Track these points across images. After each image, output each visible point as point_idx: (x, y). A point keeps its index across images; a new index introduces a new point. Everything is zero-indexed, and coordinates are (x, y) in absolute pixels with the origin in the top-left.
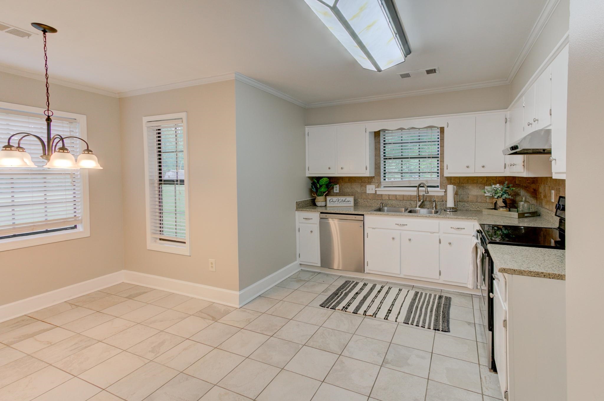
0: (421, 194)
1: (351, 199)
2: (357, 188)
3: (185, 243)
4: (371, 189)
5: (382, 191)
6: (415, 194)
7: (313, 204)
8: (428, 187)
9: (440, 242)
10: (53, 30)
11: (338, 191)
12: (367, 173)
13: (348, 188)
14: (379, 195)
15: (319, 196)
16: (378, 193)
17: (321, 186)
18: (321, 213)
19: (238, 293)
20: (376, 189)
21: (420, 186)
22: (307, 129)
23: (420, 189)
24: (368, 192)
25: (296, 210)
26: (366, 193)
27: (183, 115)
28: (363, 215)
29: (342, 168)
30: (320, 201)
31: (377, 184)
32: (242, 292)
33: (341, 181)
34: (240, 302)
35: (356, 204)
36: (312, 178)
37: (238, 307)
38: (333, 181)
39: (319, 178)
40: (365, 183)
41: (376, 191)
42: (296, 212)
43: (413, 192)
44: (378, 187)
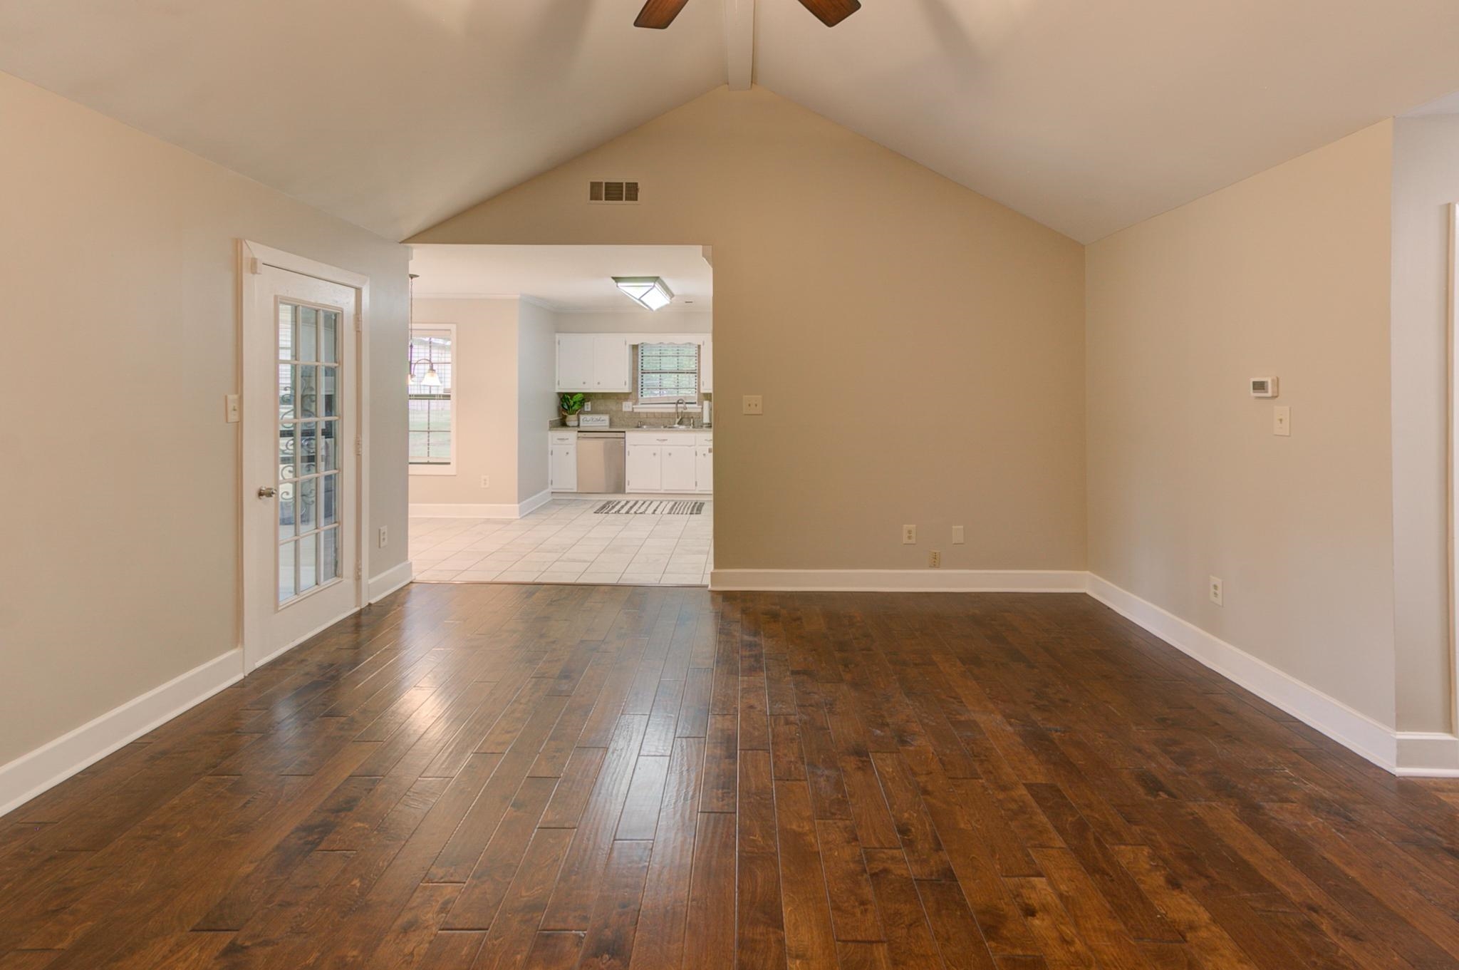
0: (680, 410)
1: (606, 418)
2: (612, 405)
3: (449, 463)
4: (627, 406)
5: (639, 408)
6: (674, 411)
7: (563, 423)
8: (687, 403)
9: (696, 454)
10: (416, 276)
11: (589, 410)
12: (626, 389)
13: (601, 405)
14: (636, 413)
15: (570, 414)
16: (635, 410)
17: (575, 403)
18: (579, 432)
19: (517, 505)
20: (634, 406)
21: (678, 403)
22: (558, 336)
23: (679, 405)
24: (624, 409)
25: (550, 430)
26: (621, 410)
27: (453, 327)
28: (624, 432)
29: (599, 383)
30: (572, 420)
31: (634, 401)
32: (521, 504)
33: (593, 397)
34: (520, 514)
35: (611, 423)
36: (559, 394)
37: (519, 518)
38: (587, 397)
39: (572, 395)
40: (621, 399)
41: (633, 408)
42: (550, 433)
43: (671, 409)
44: (636, 403)
